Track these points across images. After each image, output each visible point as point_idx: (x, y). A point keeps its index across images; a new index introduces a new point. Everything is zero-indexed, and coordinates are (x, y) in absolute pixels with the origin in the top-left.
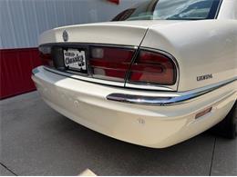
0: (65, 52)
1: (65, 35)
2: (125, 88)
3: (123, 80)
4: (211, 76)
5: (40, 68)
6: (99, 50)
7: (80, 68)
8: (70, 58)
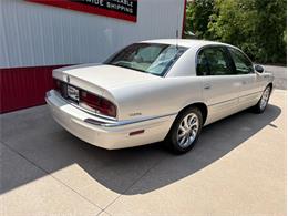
0: (68, 87)
1: (68, 79)
4: (140, 114)
5: (52, 92)
7: (76, 99)
8: (71, 91)
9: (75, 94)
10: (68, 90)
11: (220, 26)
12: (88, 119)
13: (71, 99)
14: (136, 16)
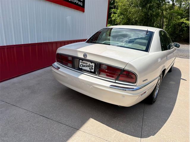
0: (81, 61)
2: (115, 82)
3: (114, 79)
4: (147, 80)
6: (104, 66)
7: (90, 70)
8: (84, 64)
9: (89, 66)
10: (80, 63)
11: (118, 16)
12: (111, 86)
13: (84, 70)
14: (84, 8)
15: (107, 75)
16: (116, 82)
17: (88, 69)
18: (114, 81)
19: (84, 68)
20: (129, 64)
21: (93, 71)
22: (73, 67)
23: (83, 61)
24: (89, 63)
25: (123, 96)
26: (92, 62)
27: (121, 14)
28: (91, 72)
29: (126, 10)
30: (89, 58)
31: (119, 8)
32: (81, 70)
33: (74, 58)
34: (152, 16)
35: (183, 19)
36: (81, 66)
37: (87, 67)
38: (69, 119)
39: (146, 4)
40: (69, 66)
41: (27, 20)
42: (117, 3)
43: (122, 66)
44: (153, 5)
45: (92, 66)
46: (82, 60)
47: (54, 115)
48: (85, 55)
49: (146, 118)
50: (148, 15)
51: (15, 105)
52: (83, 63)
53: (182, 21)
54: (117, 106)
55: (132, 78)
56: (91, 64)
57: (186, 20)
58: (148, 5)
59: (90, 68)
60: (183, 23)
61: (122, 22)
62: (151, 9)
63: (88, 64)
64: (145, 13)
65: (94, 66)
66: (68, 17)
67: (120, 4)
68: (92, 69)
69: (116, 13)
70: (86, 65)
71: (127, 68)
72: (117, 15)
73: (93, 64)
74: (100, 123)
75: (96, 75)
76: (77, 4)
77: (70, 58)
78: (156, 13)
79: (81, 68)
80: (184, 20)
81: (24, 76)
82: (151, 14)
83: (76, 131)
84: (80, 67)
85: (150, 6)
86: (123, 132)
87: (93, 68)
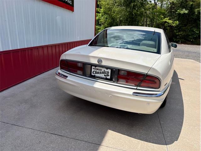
0: (93, 67)
6: (123, 72)
7: (105, 77)
8: (97, 71)
9: (104, 73)
10: (93, 70)
11: (102, 16)
12: (134, 93)
13: (98, 78)
14: (73, 7)
15: (127, 82)
16: (138, 88)
17: (102, 75)
18: (136, 88)
19: (97, 75)
20: (153, 68)
21: (109, 77)
22: (84, 74)
23: (96, 68)
24: (103, 69)
25: (148, 103)
26: (107, 68)
27: (105, 13)
28: (106, 79)
29: (110, 9)
30: (104, 63)
31: (103, 7)
32: (94, 77)
33: (85, 64)
34: (136, 15)
35: (166, 18)
36: (94, 72)
37: (101, 74)
38: (85, 134)
39: (130, 3)
40: (78, 73)
41: (14, 21)
42: (100, 2)
43: (144, 71)
44: (137, 4)
45: (108, 72)
46: (96, 66)
47: (67, 131)
48: (100, 61)
49: (162, 122)
50: (133, 15)
51: (15, 124)
52: (96, 69)
53: (164, 20)
54: (137, 113)
55: (156, 83)
56: (106, 70)
57: (168, 19)
58: (132, 4)
59: (106, 75)
60: (166, 22)
61: (107, 22)
62: (135, 9)
63: (103, 71)
64: (129, 13)
65: (110, 72)
66: (58, 17)
67: (104, 3)
68: (108, 76)
69: (100, 13)
70: (100, 72)
71: (150, 73)
72: (100, 14)
73: (109, 71)
74: (120, 134)
75: (114, 82)
76: (67, 3)
77: (79, 65)
78: (140, 13)
79: (94, 75)
80: (167, 20)
81: (14, 87)
82: (135, 13)
83: (99, 147)
84: (92, 74)
85: (134, 5)
86: (146, 141)
87: (109, 74)
